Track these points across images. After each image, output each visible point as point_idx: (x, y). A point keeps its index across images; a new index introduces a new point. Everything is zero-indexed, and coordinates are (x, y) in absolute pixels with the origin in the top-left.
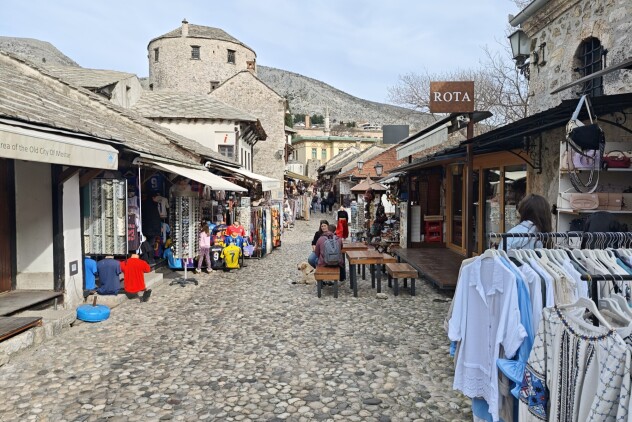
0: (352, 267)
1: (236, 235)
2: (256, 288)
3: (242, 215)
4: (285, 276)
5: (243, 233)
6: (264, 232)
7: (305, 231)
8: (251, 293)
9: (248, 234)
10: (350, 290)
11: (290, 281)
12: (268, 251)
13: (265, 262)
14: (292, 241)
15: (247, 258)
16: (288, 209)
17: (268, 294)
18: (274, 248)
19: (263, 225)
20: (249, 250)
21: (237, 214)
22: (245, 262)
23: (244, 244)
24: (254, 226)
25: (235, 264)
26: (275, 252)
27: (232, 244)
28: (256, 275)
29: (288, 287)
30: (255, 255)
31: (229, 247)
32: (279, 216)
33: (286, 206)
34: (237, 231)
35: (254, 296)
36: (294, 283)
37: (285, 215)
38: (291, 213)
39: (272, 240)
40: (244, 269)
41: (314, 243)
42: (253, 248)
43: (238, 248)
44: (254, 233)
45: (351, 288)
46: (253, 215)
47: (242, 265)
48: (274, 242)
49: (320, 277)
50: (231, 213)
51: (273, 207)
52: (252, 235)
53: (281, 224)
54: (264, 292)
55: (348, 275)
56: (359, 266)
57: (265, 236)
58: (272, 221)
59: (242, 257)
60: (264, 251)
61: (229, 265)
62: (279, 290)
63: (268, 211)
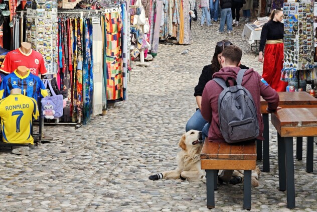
0: (283, 142)
1: (24, 72)
2: (70, 187)
3: (39, 28)
4: (135, 162)
5: (41, 68)
6: (88, 67)
7: (178, 68)
8: (61, 197)
9: (51, 70)
10: (279, 194)
11: (146, 173)
12: (97, 110)
13: (88, 132)
14: (149, 91)
15: (51, 123)
16: (142, 18)
17: (98, 199)
18: (110, 103)
19: (85, 50)
20: (54, 107)
21: (27, 25)
22: (47, 132)
23: (45, 92)
24: (66, 51)
25: (24, 137)
26: (111, 112)
27: (16, 91)
28: (69, 161)
29: (141, 185)
30: (68, 118)
31: (11, 98)
32: (121, 32)
33: (138, 12)
34: (28, 62)
35: (65, 204)
36: (155, 178)
37: (133, 32)
38: (147, 28)
39: (106, 85)
40: (43, 147)
41: (198, 91)
42: (65, 102)
43: (30, 101)
44: (66, 69)
45: (282, 188)
46: (63, 27)
47: (38, 140)
48: (110, 91)
49: (214, 164)
50: (15, 24)
51: (107, 11)
52: (61, 73)
53: (126, 50)
54: (89, 196)
55: (274, 162)
56: (300, 140)
57: (90, 75)
58: (106, 44)
59: (40, 122)
60: (87, 110)
61: (10, 139)
62: (123, 192)
63: (95, 21)
